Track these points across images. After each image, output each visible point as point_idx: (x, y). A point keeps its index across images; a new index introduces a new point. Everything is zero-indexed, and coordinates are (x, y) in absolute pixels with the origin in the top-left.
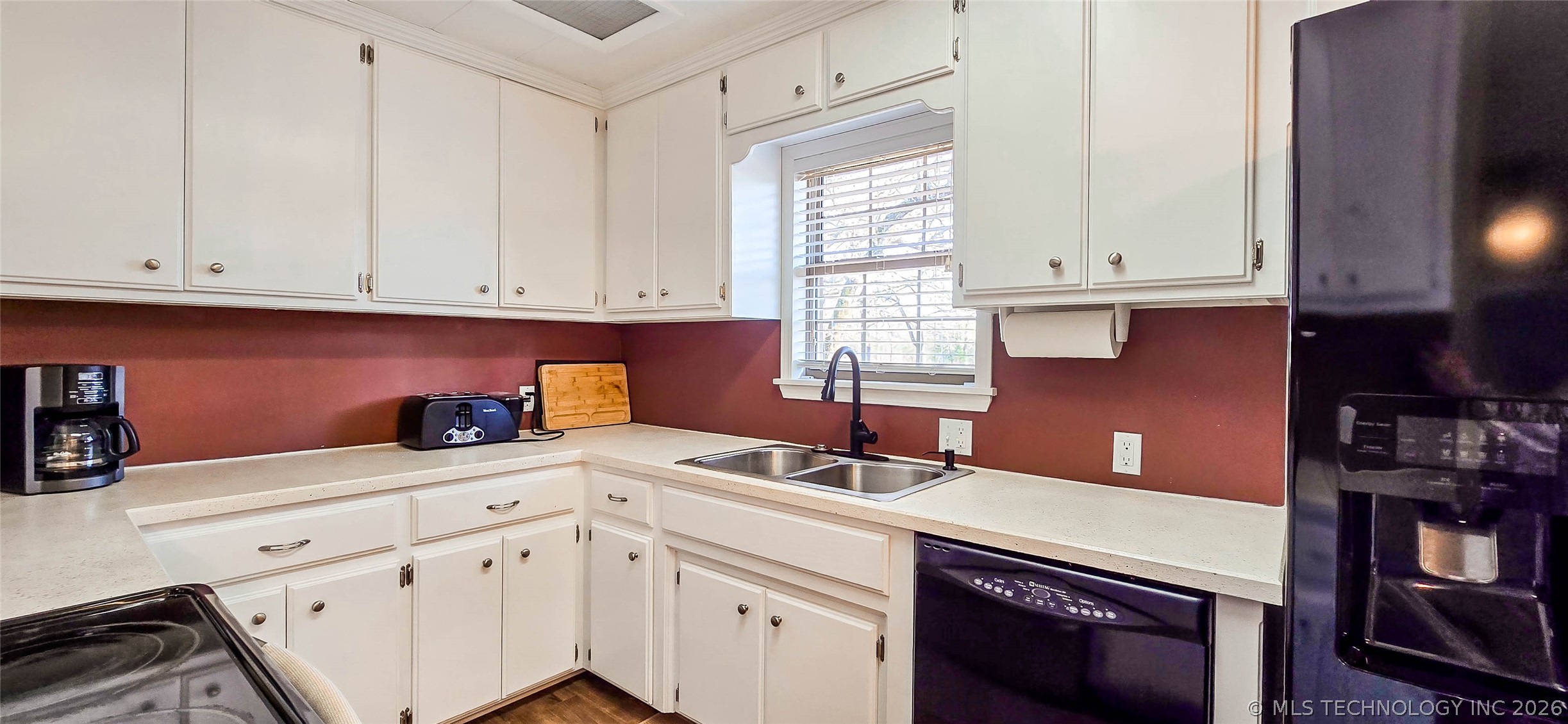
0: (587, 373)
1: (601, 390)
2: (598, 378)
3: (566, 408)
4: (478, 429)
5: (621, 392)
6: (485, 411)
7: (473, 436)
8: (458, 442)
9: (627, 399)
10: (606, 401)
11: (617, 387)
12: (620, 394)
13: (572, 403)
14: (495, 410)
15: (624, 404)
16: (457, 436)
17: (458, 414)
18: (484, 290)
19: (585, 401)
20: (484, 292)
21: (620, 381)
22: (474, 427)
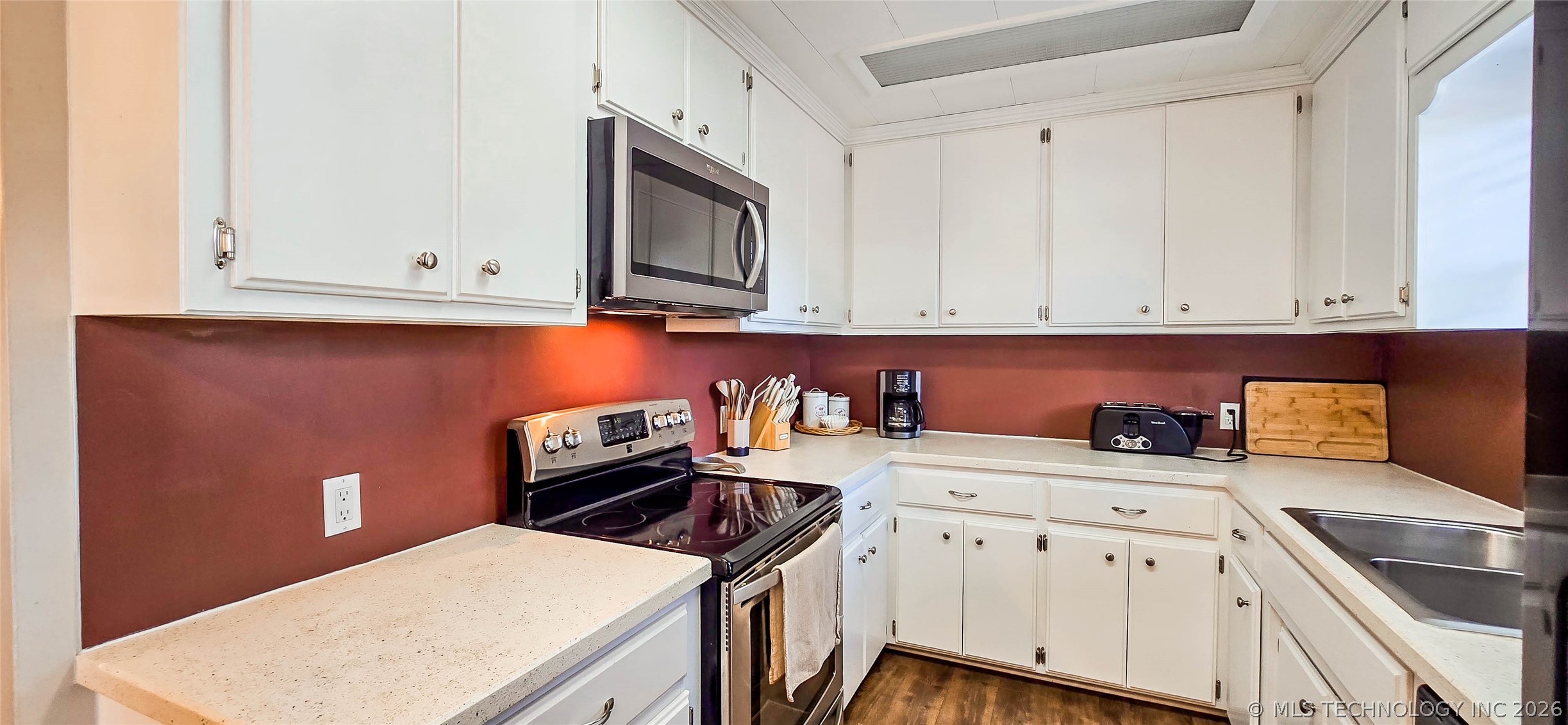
0: (1314, 394)
1: (1337, 416)
2: (1332, 401)
3: (1276, 432)
4: (1144, 439)
5: (1372, 421)
6: (1153, 422)
7: (1140, 445)
8: (1125, 447)
9: (1384, 431)
10: (1344, 430)
11: (1367, 414)
12: (1369, 424)
13: (1290, 427)
14: (1164, 423)
15: (1380, 436)
16: (1124, 443)
17: (1125, 422)
18: (1146, 311)
19: (1307, 426)
20: (1145, 312)
21: (1372, 408)
22: (1141, 437)
